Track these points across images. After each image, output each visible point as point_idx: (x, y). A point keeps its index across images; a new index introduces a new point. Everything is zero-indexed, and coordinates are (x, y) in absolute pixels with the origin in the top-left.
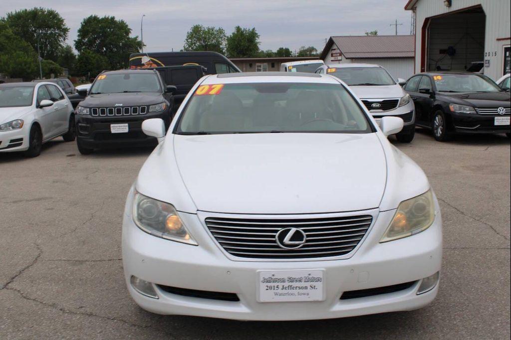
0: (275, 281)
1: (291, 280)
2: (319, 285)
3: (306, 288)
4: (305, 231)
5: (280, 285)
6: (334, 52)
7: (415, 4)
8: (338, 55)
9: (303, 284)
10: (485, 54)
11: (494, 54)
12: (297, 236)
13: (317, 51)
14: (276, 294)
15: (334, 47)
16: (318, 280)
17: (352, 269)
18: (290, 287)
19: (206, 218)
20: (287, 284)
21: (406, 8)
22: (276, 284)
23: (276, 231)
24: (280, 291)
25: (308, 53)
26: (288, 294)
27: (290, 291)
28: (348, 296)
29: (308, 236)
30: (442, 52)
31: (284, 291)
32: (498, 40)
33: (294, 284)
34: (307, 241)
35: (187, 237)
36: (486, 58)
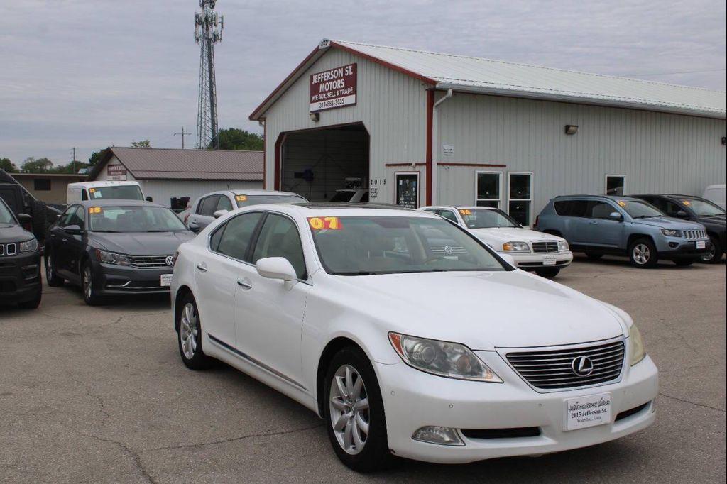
0: (579, 408)
1: (590, 405)
2: (608, 407)
3: (599, 412)
4: (592, 358)
5: (582, 411)
6: (112, 169)
7: (264, 113)
8: (121, 173)
9: (598, 408)
10: (370, 182)
11: (383, 182)
12: (587, 364)
13: (52, 165)
14: (579, 421)
15: (115, 161)
16: (607, 403)
17: (624, 390)
18: (589, 413)
19: (507, 354)
20: (586, 410)
21: (251, 118)
22: (578, 411)
23: (571, 361)
24: (582, 418)
25: (39, 167)
26: (587, 420)
27: (589, 417)
28: (621, 416)
29: (594, 363)
30: (297, 175)
31: (585, 417)
32: (387, 165)
33: (592, 409)
34: (595, 367)
35: (484, 374)
36: (371, 187)
